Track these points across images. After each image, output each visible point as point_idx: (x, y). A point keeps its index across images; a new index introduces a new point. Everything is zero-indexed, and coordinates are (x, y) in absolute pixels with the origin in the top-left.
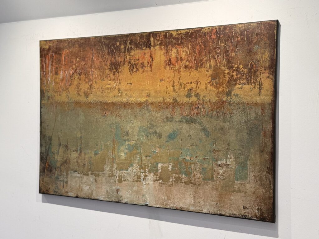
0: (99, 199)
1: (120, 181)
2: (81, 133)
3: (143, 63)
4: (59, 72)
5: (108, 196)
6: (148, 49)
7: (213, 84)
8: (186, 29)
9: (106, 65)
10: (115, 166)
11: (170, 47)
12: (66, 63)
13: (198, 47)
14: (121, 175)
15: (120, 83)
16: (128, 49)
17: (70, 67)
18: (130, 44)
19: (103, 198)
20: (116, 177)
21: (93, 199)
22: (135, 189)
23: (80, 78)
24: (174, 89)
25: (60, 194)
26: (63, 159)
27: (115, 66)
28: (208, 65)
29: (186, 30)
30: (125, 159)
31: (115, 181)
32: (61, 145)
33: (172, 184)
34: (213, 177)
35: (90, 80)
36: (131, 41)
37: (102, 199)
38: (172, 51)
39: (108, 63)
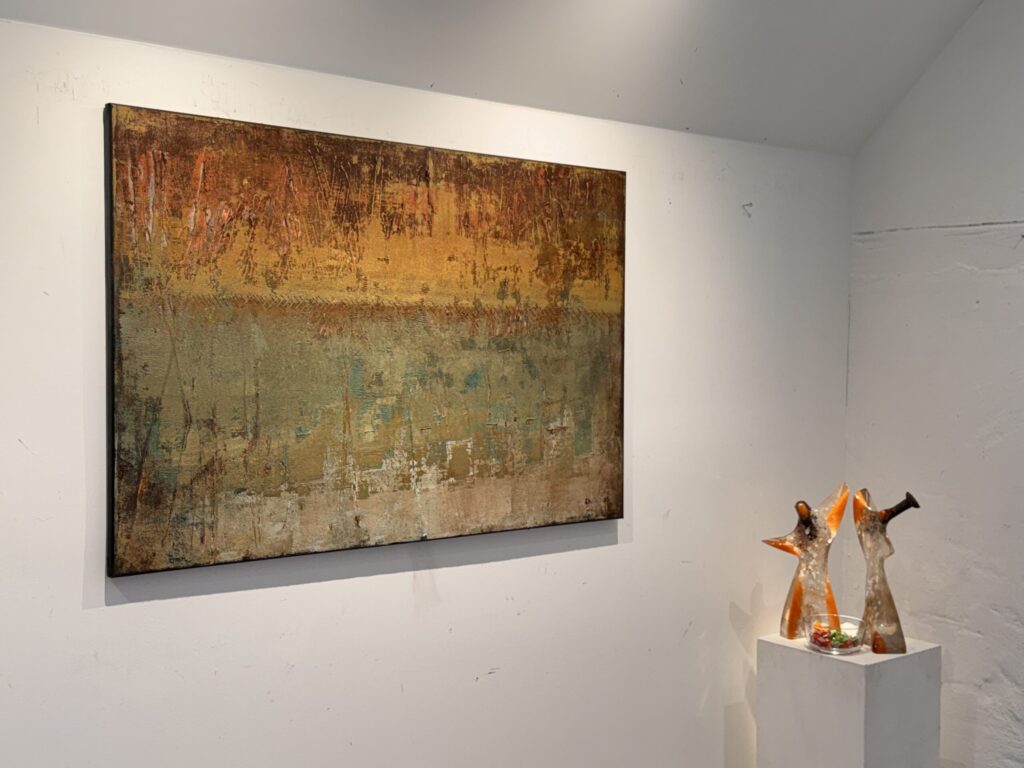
0: (311, 551)
1: (364, 494)
2: (257, 385)
3: (414, 215)
4: (184, 211)
5: (335, 537)
6: (423, 184)
7: (541, 275)
8: (494, 156)
9: (326, 207)
10: (351, 460)
11: (466, 186)
12: (207, 188)
13: (516, 197)
14: (366, 481)
15: (360, 258)
16: (379, 177)
17: (221, 200)
18: (385, 165)
19: (322, 545)
20: (354, 487)
21: (295, 555)
22: (397, 507)
23: (253, 234)
24: (475, 278)
25: (190, 564)
26: (200, 460)
27: (349, 214)
28: (533, 234)
29: (496, 159)
30: (375, 441)
31: (352, 498)
32: (191, 421)
33: (473, 483)
34: (542, 455)
35: (282, 242)
36: (387, 158)
37: (317, 548)
38: (470, 197)
39: (331, 203)
